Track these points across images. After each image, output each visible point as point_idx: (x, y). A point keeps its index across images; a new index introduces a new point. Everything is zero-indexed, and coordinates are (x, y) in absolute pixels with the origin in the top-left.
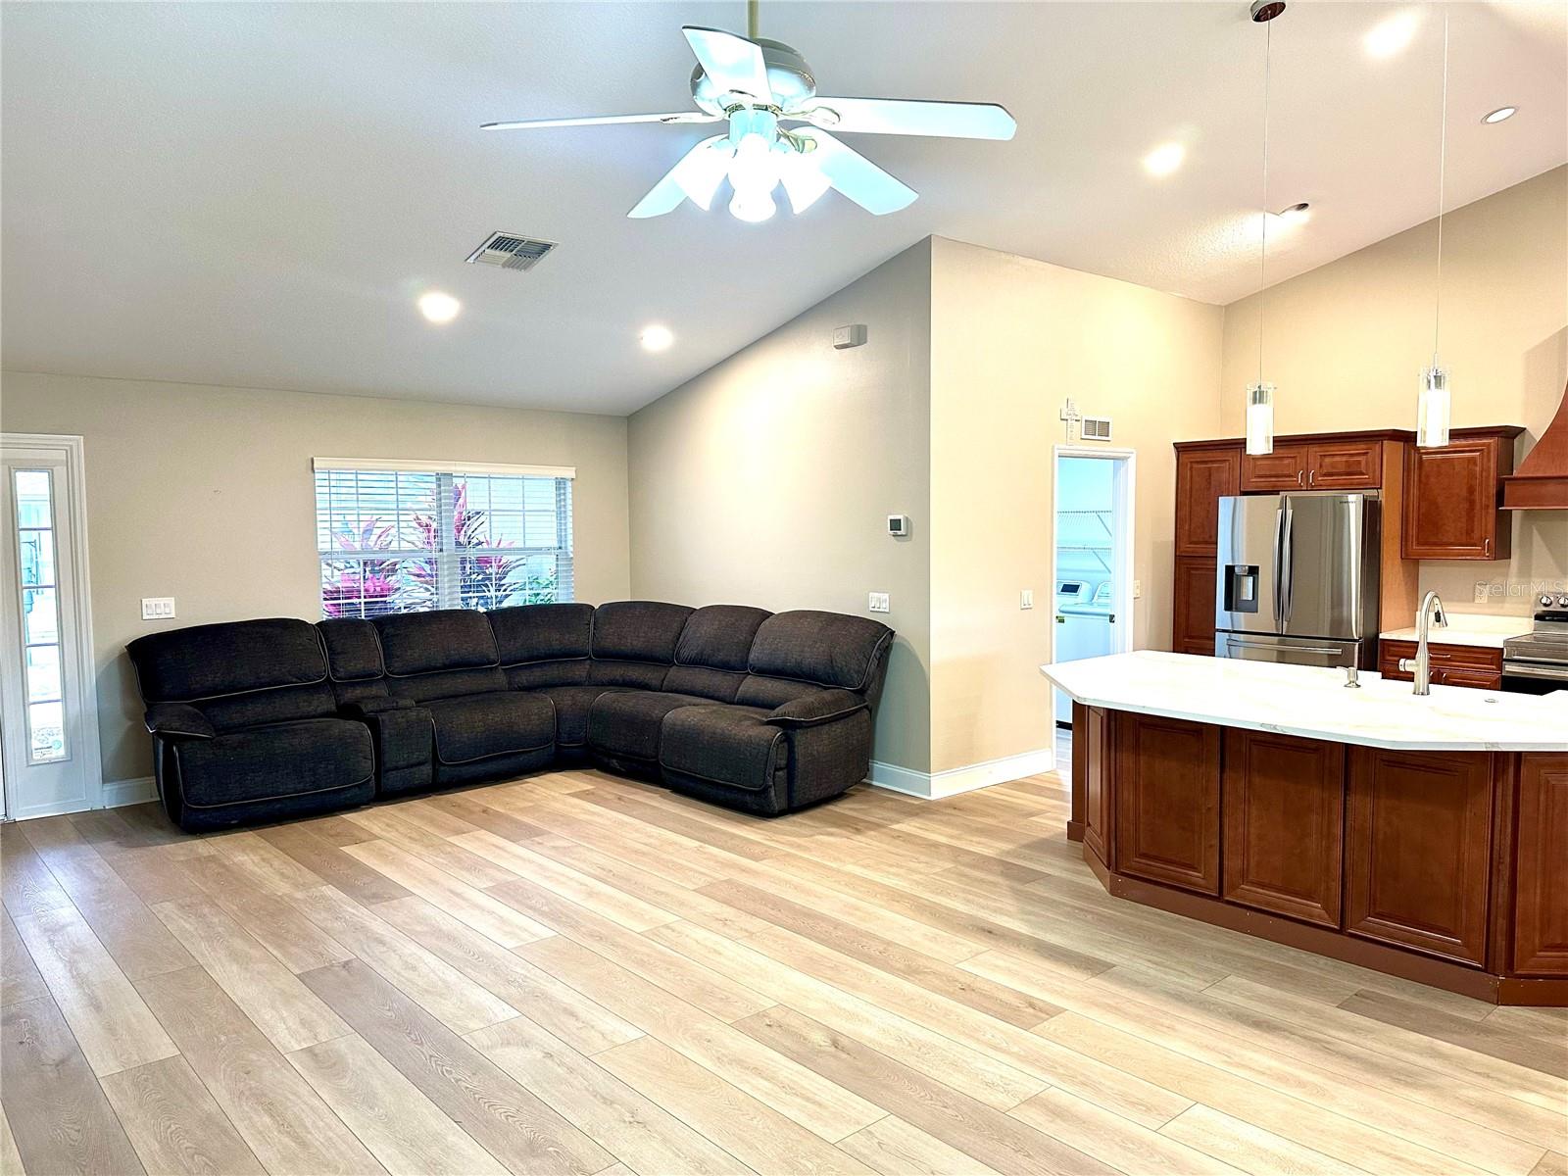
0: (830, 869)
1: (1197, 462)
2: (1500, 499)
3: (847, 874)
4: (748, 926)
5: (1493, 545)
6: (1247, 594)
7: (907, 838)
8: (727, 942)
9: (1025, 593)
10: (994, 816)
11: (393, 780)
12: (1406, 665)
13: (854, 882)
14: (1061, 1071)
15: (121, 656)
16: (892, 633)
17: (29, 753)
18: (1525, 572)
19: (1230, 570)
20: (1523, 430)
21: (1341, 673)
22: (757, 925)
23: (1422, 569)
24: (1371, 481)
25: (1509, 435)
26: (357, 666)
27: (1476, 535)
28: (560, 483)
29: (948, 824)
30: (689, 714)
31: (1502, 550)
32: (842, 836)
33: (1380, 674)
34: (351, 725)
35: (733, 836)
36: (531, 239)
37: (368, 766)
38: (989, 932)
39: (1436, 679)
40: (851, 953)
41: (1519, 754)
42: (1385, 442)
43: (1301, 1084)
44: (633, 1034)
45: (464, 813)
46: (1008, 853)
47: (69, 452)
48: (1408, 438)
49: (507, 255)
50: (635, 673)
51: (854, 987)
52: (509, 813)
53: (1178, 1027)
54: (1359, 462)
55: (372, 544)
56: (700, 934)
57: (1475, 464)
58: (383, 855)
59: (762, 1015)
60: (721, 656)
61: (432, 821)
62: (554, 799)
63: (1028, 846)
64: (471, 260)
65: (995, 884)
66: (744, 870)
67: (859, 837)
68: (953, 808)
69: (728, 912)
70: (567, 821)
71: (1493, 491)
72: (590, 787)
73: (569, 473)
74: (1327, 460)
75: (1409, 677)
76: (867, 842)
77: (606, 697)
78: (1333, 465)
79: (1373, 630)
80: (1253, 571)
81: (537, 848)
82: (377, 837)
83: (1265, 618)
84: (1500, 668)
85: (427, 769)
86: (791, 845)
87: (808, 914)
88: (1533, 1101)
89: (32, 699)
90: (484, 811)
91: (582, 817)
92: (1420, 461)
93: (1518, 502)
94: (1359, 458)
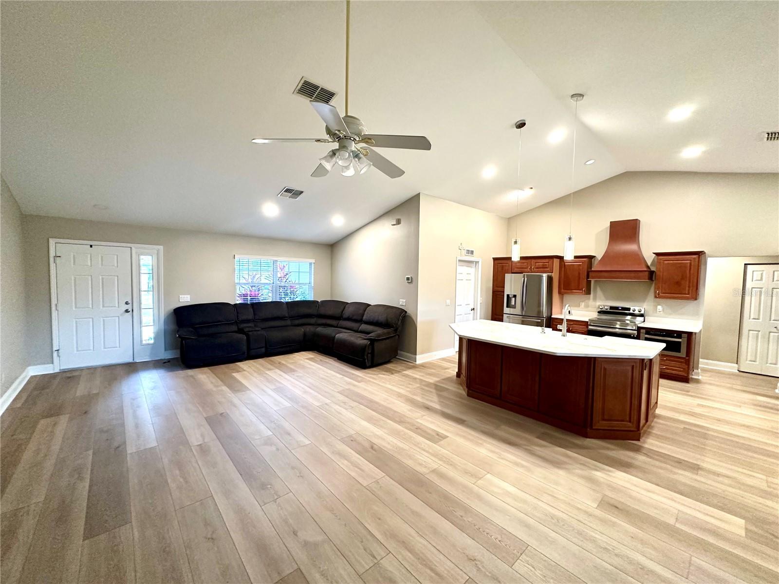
0: (381, 386)
1: (498, 263)
2: (588, 277)
3: (386, 388)
4: (352, 405)
5: (585, 290)
6: (513, 303)
7: (407, 376)
8: (344, 410)
9: (447, 301)
10: (434, 369)
11: (253, 352)
12: (559, 327)
13: (388, 391)
14: (444, 460)
15: (172, 313)
16: (406, 312)
17: (141, 341)
18: (595, 299)
19: (508, 296)
20: (595, 256)
21: (539, 328)
22: (355, 404)
23: (564, 297)
24: (550, 271)
25: (591, 258)
26: (244, 317)
27: (580, 287)
28: (311, 264)
29: (420, 372)
30: (343, 335)
31: (588, 292)
32: (387, 375)
33: (551, 329)
34: (240, 336)
35: (353, 374)
36: (297, 190)
37: (245, 348)
38: (428, 408)
39: (568, 331)
40: (383, 415)
41: (595, 358)
42: (554, 259)
43: (523, 466)
44: (307, 442)
45: (273, 364)
46: (438, 382)
47: (158, 251)
48: (561, 258)
49: (290, 194)
50: (329, 322)
51: (382, 427)
52: (286, 364)
53: (485, 444)
54: (546, 265)
55: (255, 281)
56: (337, 407)
57: (581, 266)
58: (245, 377)
59: (351, 436)
60: (355, 317)
61: (263, 366)
62: (302, 360)
63: (443, 379)
64: (279, 196)
65: (431, 392)
66: (354, 385)
67: (393, 376)
68: (423, 366)
69: (346, 399)
70: (303, 367)
71: (586, 274)
72: (312, 356)
73: (313, 261)
74: (537, 264)
75: (561, 330)
76: (395, 377)
77: (320, 329)
78: (539, 265)
79: (550, 315)
80: (515, 296)
81: (292, 376)
82: (245, 371)
83: (518, 310)
84: (587, 327)
85: (263, 350)
86: (370, 377)
87: (371, 401)
88: (598, 474)
89: (143, 325)
90: (279, 363)
91: (309, 366)
92: (565, 265)
93: (593, 278)
94: (547, 263)
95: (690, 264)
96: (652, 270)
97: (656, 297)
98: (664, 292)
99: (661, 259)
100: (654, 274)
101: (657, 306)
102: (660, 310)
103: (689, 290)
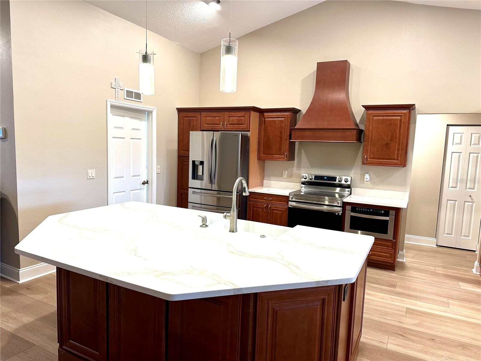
1: (186, 117)
2: (291, 137)
5: (288, 154)
6: (200, 173)
18: (299, 166)
19: (194, 162)
20: (299, 110)
23: (265, 164)
24: (246, 127)
25: (295, 111)
27: (282, 151)
31: (291, 157)
42: (251, 112)
48: (260, 111)
54: (242, 120)
57: (283, 123)
71: (288, 133)
74: (231, 118)
78: (233, 120)
80: (202, 163)
83: (205, 183)
84: (288, 204)
92: (265, 120)
93: (297, 138)
94: (242, 118)
95: (401, 120)
96: (361, 128)
97: (363, 163)
98: (372, 156)
99: (371, 114)
100: (363, 132)
101: (364, 175)
102: (368, 180)
103: (398, 154)
